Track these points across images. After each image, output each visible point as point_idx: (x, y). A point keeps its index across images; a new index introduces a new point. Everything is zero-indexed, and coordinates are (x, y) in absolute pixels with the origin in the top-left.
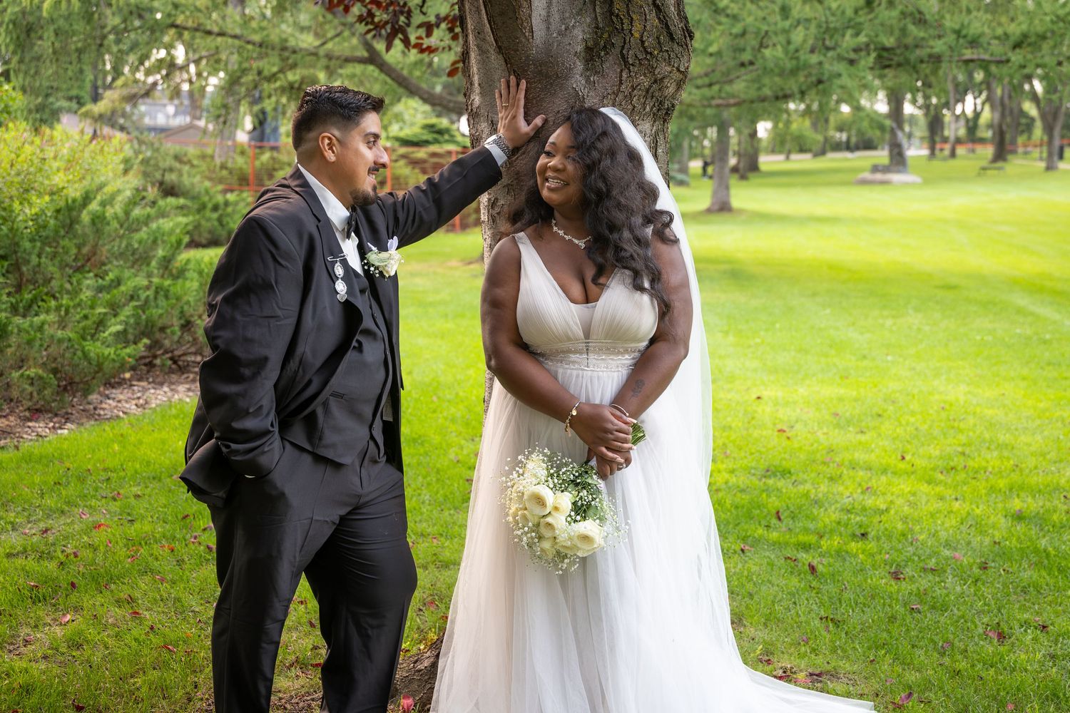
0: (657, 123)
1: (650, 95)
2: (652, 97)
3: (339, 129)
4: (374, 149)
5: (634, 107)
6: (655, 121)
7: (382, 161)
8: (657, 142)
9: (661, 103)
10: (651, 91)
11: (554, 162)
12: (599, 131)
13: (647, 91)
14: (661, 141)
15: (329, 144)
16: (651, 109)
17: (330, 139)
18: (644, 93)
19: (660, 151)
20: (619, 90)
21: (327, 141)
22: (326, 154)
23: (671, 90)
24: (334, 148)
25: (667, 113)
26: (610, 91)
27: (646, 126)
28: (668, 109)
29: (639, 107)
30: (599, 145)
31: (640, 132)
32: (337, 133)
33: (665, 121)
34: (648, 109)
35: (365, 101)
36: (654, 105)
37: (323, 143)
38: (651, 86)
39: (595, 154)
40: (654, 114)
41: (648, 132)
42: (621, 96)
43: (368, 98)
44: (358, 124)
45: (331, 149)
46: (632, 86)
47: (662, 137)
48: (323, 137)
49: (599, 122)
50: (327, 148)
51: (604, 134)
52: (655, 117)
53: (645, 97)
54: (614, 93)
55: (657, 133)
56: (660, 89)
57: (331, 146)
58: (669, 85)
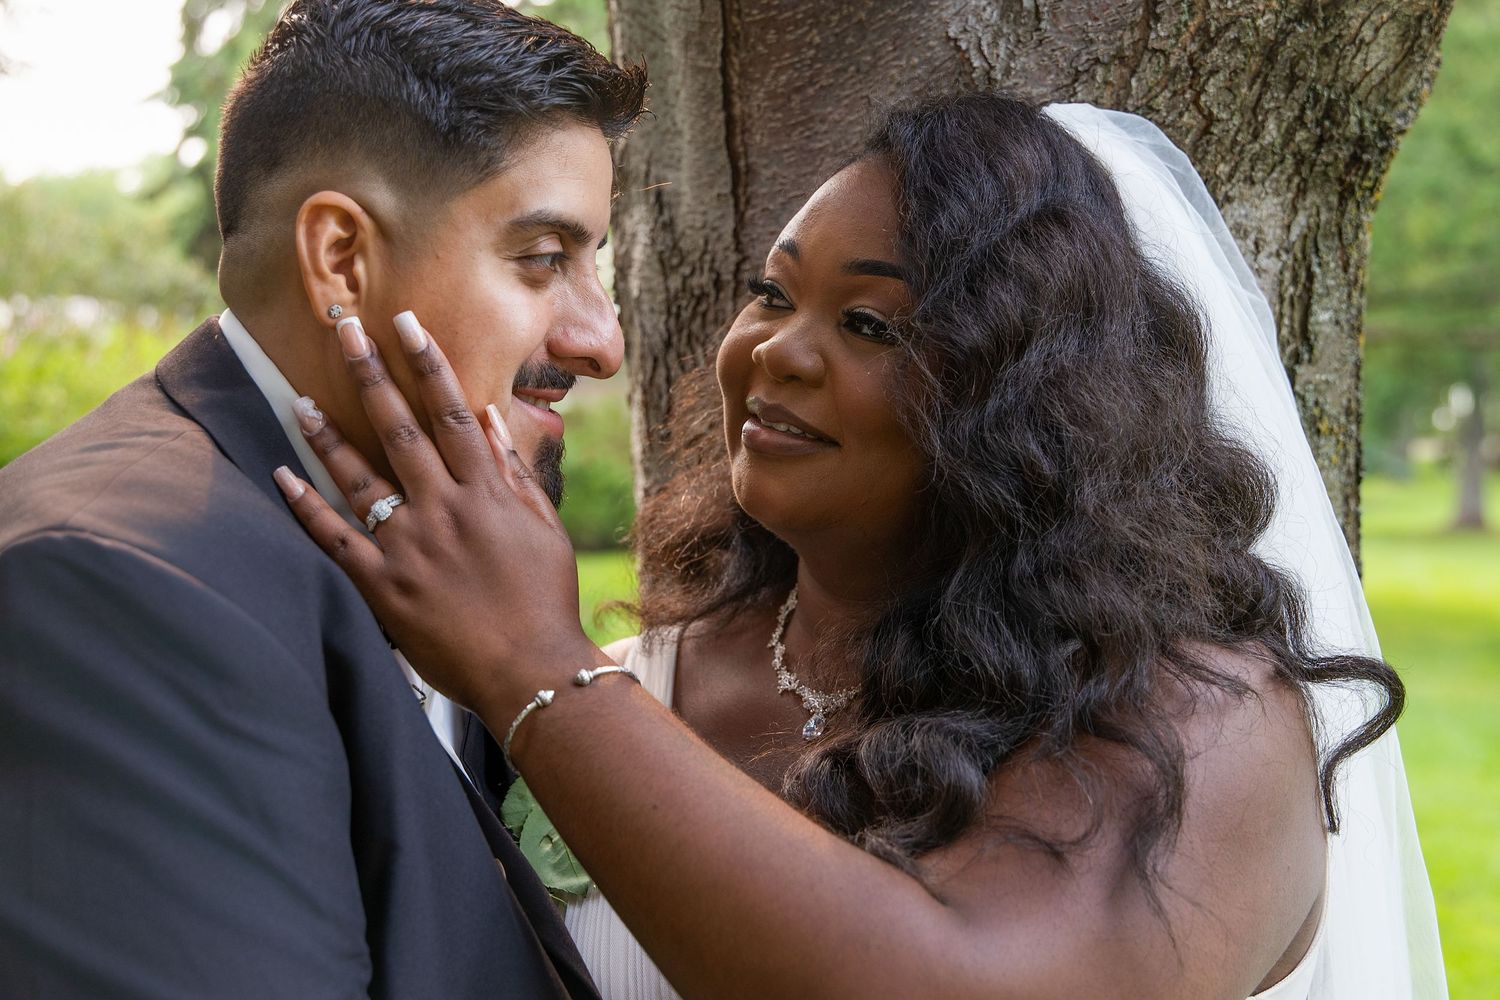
0: (1312, 198)
1: (1281, 69)
2: (1293, 80)
3: (398, 182)
4: (559, 289)
5: (1211, 120)
6: (1302, 192)
7: (581, 341)
8: (1310, 277)
9: (1331, 113)
10: (1285, 53)
11: (783, 336)
12: (1028, 202)
13: (1270, 54)
14: (1328, 276)
15: (340, 245)
16: (1288, 136)
17: (347, 220)
18: (1255, 63)
19: (1322, 316)
20: (1143, 47)
21: (332, 229)
22: (317, 288)
23: (1379, 56)
24: (360, 267)
25: (1355, 160)
26: (1102, 50)
27: (1266, 209)
28: (1361, 143)
29: (1231, 123)
30: (1022, 257)
31: (1239, 231)
32: (384, 198)
33: (1346, 193)
34: (1272, 132)
35: (545, 67)
36: (1300, 119)
37: (312, 236)
38: (1285, 33)
39: (1006, 299)
40: (1300, 160)
41: (1272, 233)
42: (1150, 71)
43: (559, 61)
44: (487, 170)
45: (344, 267)
46: (1203, 29)
47: (1332, 260)
48: (319, 211)
49: (1029, 156)
50: (326, 260)
51: (1055, 216)
52: (1304, 174)
53: (1263, 81)
54: (1120, 57)
55: (1311, 242)
56: (1325, 51)
57: (347, 250)
58: (1367, 33)
